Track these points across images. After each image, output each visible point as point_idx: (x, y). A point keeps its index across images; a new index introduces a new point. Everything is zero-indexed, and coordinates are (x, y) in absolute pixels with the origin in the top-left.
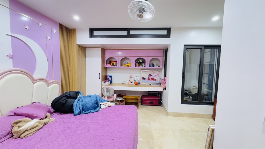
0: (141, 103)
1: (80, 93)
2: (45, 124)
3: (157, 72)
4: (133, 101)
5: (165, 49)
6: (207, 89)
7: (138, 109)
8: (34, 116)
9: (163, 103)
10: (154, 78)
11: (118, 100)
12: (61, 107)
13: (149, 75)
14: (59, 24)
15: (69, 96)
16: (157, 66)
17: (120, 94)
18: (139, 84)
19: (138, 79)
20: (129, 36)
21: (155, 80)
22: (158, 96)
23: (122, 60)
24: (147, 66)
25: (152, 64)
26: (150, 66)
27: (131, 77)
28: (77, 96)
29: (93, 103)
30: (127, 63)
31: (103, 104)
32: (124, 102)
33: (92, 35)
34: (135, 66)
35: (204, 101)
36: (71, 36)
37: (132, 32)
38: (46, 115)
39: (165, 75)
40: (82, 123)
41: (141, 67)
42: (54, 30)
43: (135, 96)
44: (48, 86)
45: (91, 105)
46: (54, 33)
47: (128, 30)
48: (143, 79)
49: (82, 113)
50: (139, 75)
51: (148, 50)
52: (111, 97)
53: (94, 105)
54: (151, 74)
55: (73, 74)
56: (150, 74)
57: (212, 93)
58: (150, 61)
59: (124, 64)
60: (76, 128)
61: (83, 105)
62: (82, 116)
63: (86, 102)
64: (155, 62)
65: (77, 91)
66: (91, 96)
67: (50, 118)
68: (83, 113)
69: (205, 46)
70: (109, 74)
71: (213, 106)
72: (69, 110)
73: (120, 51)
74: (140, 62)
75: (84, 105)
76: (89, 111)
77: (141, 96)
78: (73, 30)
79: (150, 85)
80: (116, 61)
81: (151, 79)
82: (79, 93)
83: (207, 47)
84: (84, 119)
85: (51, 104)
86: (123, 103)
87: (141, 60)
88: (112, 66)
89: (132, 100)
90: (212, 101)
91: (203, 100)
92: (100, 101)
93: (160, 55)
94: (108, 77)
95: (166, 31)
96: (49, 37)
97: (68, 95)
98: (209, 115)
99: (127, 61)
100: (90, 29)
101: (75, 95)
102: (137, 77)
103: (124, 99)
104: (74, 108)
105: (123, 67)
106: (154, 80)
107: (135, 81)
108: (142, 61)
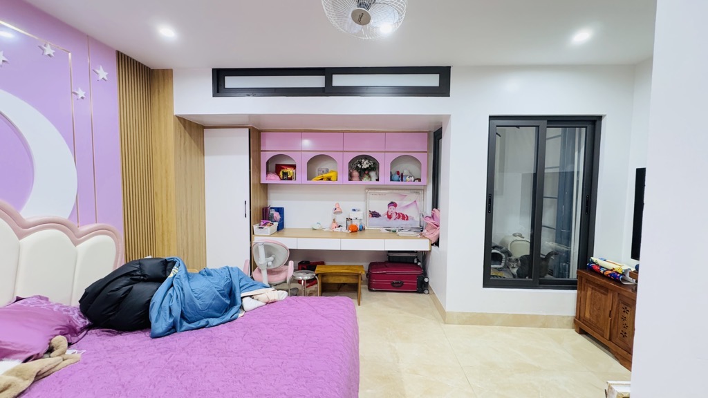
0: (366, 286)
1: (177, 264)
2: (39, 377)
3: (412, 197)
4: (343, 280)
5: (434, 130)
6: (555, 243)
7: (359, 305)
8: (5, 349)
9: (430, 283)
10: (405, 213)
11: (301, 278)
12: (109, 310)
13: (389, 205)
14: (118, 52)
15: (138, 273)
16: (413, 179)
17: (307, 261)
18: (360, 230)
19: (359, 215)
20: (329, 90)
21: (407, 219)
22: (417, 264)
23: (313, 161)
24: (384, 178)
25: (398, 173)
26: (391, 180)
27: (337, 211)
28: (165, 274)
29: (218, 293)
30: (327, 171)
31: (251, 296)
32: (317, 283)
33: (219, 88)
34: (350, 180)
35: (548, 277)
36: (157, 90)
37: (338, 81)
38: (50, 344)
39: (435, 204)
40: (172, 368)
41: (365, 181)
42: (97, 71)
43: (350, 266)
44: (76, 244)
45: (208, 301)
46: (101, 78)
47: (327, 72)
48: (373, 216)
49: (181, 327)
50: (360, 205)
51: (385, 132)
52: (278, 270)
53: (221, 300)
54: (396, 202)
55: (165, 204)
56: (392, 203)
57: (568, 254)
58: (393, 163)
59: (317, 172)
60: (147, 387)
61: (183, 303)
62: (177, 339)
63: (192, 293)
64: (405, 168)
65: (166, 257)
66: (212, 272)
67: (64, 353)
68: (183, 329)
69: (549, 119)
70: (274, 202)
71: (575, 292)
72: (137, 320)
73: (307, 138)
74: (363, 168)
75: (187, 301)
76: (203, 323)
77: (366, 265)
78: (163, 74)
79: (393, 234)
80: (294, 167)
81: (394, 216)
82: (174, 263)
83: (554, 121)
84: (183, 349)
85: (80, 302)
86: (316, 286)
87: (365, 163)
88: (283, 179)
89: (340, 278)
90: (571, 277)
91: (545, 275)
92: (240, 288)
93: (420, 148)
94: (273, 211)
95: (438, 75)
96: (80, 90)
97: (135, 271)
98: (563, 317)
99: (325, 165)
100: (213, 69)
101: (159, 272)
102: (354, 210)
103: (317, 275)
104: (153, 314)
105: (313, 181)
106: (404, 217)
107: (349, 222)
108: (368, 166)
